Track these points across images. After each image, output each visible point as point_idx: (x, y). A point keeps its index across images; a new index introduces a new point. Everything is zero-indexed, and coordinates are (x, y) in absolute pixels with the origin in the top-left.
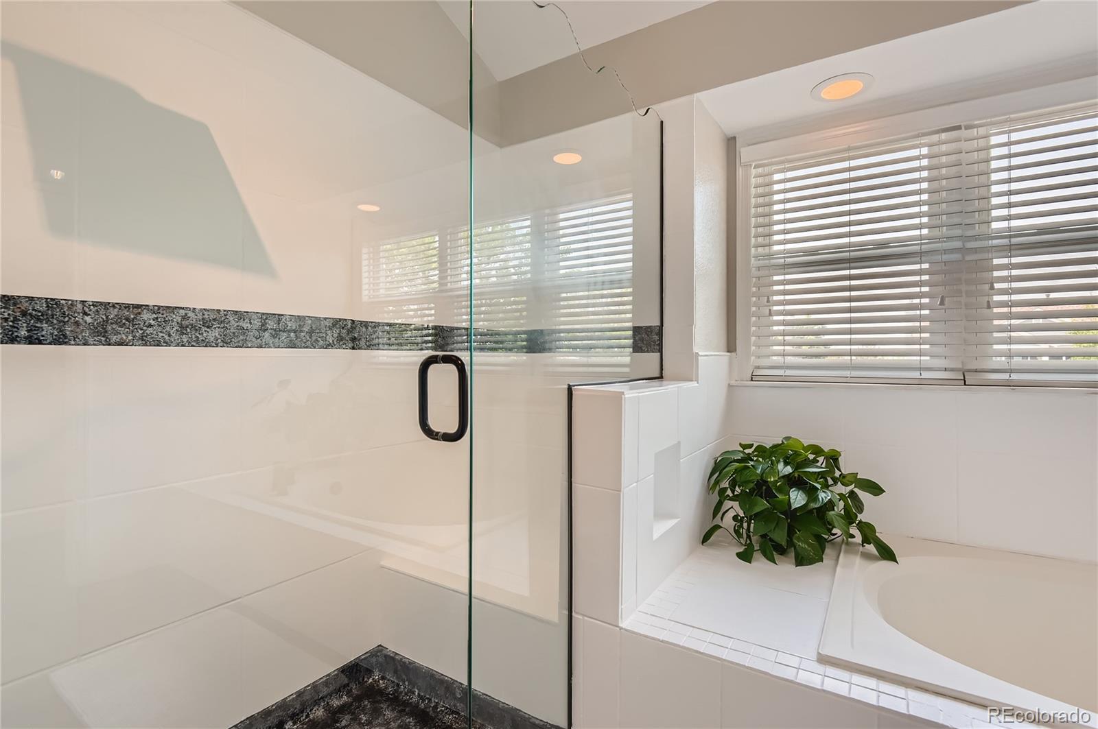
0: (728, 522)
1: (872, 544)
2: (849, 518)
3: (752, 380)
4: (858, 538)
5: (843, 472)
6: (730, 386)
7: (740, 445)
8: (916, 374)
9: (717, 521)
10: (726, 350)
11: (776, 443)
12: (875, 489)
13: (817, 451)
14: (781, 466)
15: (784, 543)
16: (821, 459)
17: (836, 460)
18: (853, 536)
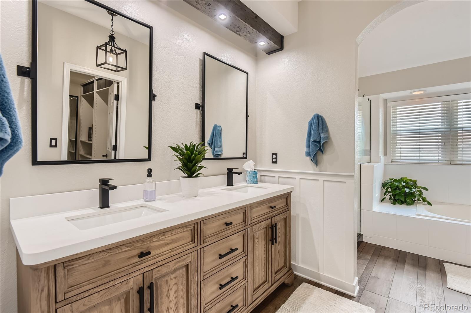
0: (388, 197)
1: (426, 202)
2: (420, 196)
3: (391, 163)
4: (422, 201)
5: (418, 186)
6: (385, 164)
7: (390, 179)
8: (438, 162)
9: (385, 197)
10: (383, 155)
11: (399, 178)
12: (426, 189)
13: (411, 180)
14: (402, 183)
15: (404, 201)
16: (412, 182)
17: (416, 183)
18: (421, 201)
